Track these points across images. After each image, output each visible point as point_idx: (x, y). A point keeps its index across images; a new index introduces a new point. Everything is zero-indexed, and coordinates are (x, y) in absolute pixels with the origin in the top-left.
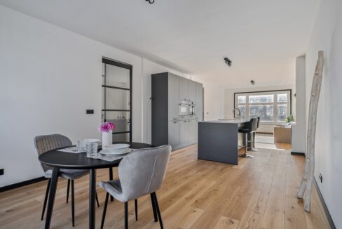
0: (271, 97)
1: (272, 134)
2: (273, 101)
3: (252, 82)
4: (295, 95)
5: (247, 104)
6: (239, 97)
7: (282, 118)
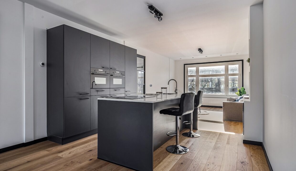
0: (221, 68)
1: (221, 107)
2: (223, 73)
3: (200, 50)
4: (249, 61)
5: (197, 75)
6: (189, 69)
7: (233, 90)
